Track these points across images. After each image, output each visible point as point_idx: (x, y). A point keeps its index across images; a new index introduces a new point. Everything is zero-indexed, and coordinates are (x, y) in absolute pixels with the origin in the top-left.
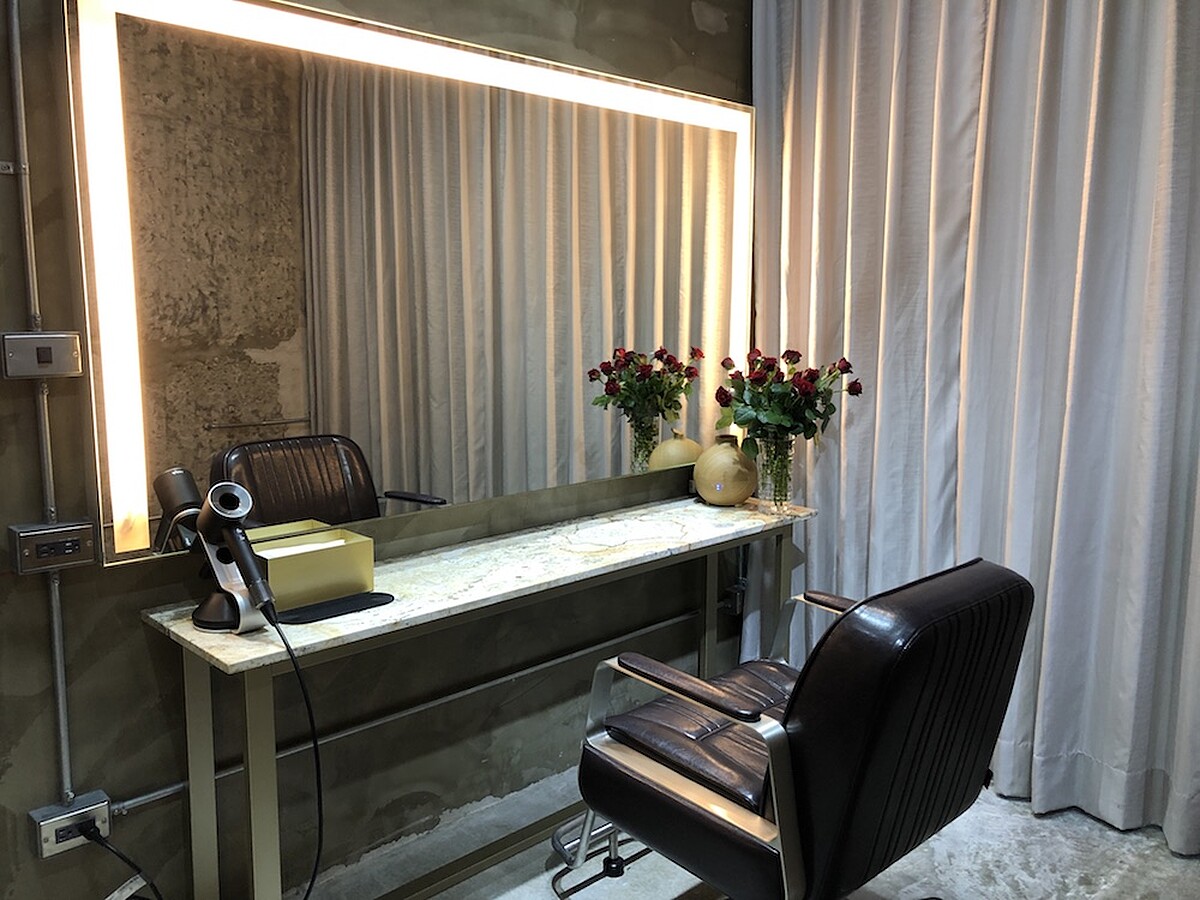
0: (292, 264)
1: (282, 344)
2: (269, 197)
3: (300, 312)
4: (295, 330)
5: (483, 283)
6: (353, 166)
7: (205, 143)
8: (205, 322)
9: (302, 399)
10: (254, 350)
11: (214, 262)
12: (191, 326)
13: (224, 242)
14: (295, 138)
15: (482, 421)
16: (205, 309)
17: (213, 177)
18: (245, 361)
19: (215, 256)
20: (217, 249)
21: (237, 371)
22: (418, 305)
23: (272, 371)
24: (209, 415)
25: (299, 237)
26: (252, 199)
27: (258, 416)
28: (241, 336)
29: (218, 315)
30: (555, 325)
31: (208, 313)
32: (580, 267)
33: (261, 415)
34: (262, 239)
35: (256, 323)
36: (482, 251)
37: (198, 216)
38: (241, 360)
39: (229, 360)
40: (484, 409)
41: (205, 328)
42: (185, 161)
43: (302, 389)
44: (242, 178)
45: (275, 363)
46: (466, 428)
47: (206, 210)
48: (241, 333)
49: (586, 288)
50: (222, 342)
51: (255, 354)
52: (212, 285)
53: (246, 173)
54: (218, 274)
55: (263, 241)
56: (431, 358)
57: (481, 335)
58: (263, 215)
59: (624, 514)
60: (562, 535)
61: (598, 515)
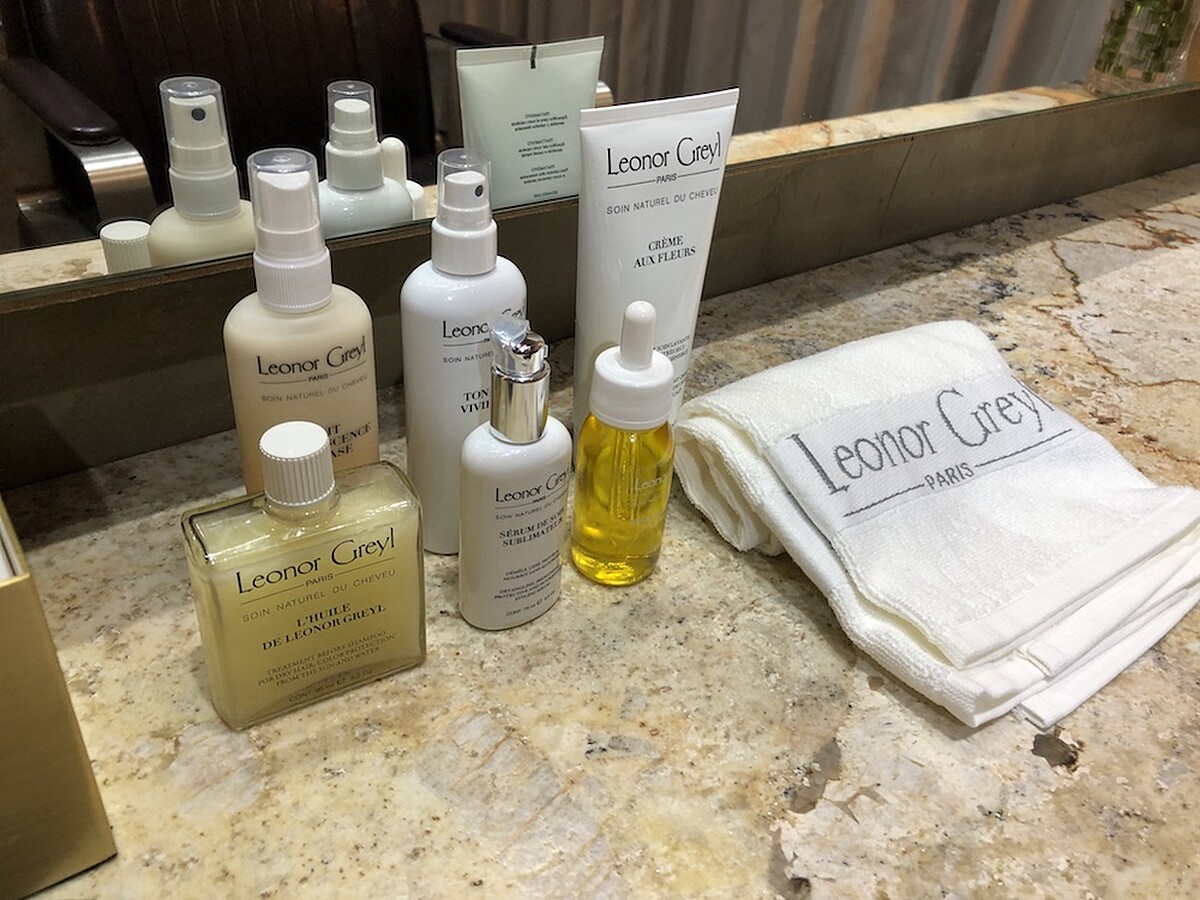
59: (1170, 207)
60: (1035, 302)
61: (1087, 202)
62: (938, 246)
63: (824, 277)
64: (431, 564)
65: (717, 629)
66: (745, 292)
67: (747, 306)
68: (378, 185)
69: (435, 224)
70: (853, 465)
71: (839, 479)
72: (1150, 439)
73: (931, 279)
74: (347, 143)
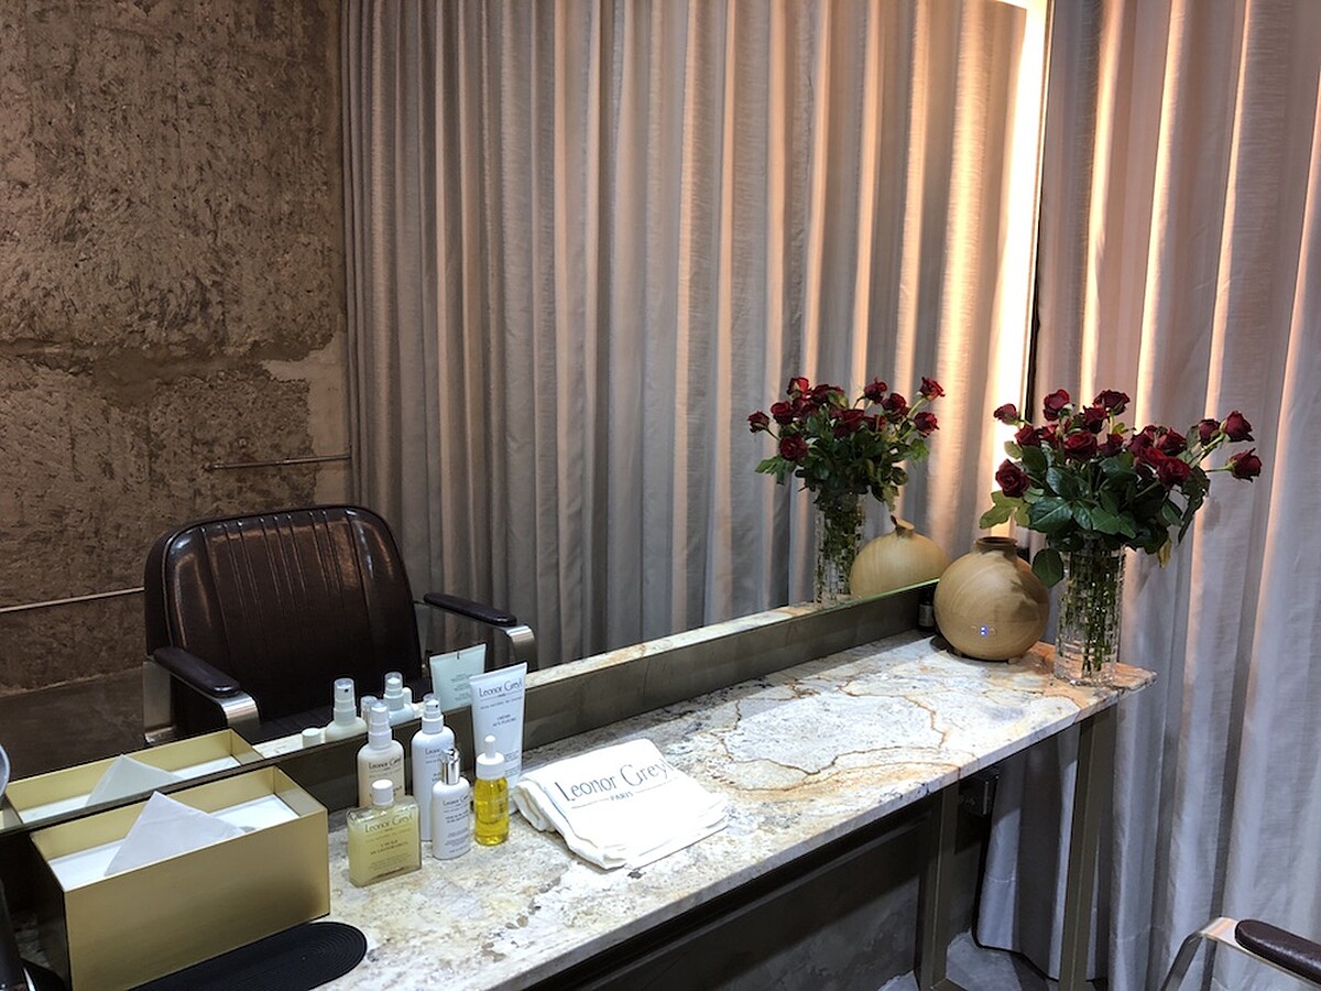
0: (328, 244)
1: (313, 354)
2: (296, 151)
3: (339, 310)
4: (331, 335)
5: (585, 272)
6: (409, 107)
7: (205, 74)
8: (206, 324)
9: (341, 429)
10: (273, 362)
11: (219, 240)
12: (185, 328)
13: (231, 211)
14: (333, 72)
15: (579, 473)
16: (205, 305)
17: (216, 121)
18: (262, 377)
19: (220, 231)
20: (222, 223)
21: (250, 390)
22: (493, 303)
23: (300, 390)
24: (211, 451)
25: (337, 207)
26: (272, 154)
27: (279, 451)
28: (256, 343)
29: (223, 314)
30: (690, 336)
31: (210, 310)
32: (733, 247)
33: (284, 450)
34: (286, 208)
35: (276, 325)
36: (583, 224)
37: (193, 174)
38: (257, 375)
39: (239, 375)
40: (582, 456)
41: (205, 332)
42: (176, 98)
43: (340, 415)
44: (258, 123)
45: (303, 381)
46: (557, 480)
47: (206, 168)
48: (257, 338)
49: (741, 280)
50: (230, 351)
51: (277, 369)
52: (214, 271)
53: (264, 116)
54: (224, 257)
55: (287, 212)
56: (509, 380)
57: (580, 348)
58: (288, 176)
59: (816, 676)
60: (712, 731)
61: (770, 678)
62: (676, 709)
63: (612, 729)
64: (423, 844)
65: (527, 853)
66: (571, 739)
67: (570, 745)
68: (403, 707)
69: (423, 719)
70: (578, 792)
71: (570, 796)
72: (732, 783)
73: (665, 725)
74: (392, 694)
